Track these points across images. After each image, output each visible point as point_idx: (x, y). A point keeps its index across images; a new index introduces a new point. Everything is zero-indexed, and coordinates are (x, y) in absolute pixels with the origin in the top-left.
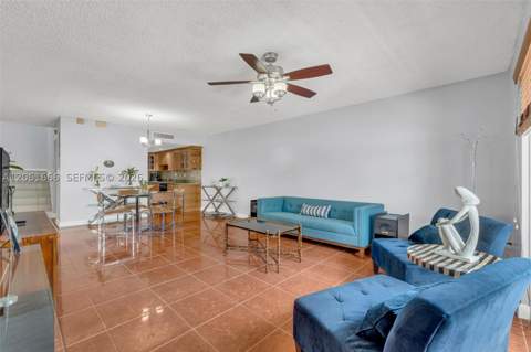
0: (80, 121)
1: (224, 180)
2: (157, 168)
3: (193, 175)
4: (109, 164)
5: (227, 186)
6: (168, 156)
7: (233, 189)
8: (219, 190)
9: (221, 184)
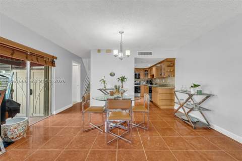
0: (99, 51)
1: (195, 86)
2: (149, 77)
3: (169, 81)
4: (112, 75)
5: (200, 93)
6: (154, 69)
7: (208, 97)
8: (191, 96)
9: (193, 91)
